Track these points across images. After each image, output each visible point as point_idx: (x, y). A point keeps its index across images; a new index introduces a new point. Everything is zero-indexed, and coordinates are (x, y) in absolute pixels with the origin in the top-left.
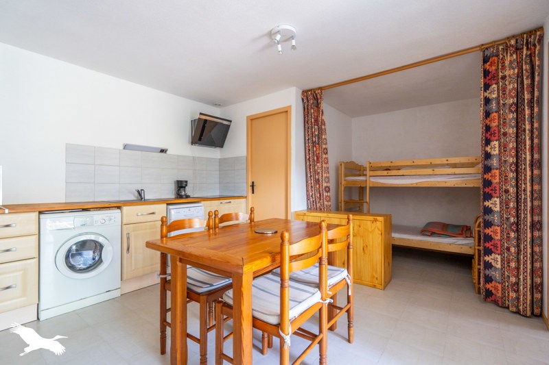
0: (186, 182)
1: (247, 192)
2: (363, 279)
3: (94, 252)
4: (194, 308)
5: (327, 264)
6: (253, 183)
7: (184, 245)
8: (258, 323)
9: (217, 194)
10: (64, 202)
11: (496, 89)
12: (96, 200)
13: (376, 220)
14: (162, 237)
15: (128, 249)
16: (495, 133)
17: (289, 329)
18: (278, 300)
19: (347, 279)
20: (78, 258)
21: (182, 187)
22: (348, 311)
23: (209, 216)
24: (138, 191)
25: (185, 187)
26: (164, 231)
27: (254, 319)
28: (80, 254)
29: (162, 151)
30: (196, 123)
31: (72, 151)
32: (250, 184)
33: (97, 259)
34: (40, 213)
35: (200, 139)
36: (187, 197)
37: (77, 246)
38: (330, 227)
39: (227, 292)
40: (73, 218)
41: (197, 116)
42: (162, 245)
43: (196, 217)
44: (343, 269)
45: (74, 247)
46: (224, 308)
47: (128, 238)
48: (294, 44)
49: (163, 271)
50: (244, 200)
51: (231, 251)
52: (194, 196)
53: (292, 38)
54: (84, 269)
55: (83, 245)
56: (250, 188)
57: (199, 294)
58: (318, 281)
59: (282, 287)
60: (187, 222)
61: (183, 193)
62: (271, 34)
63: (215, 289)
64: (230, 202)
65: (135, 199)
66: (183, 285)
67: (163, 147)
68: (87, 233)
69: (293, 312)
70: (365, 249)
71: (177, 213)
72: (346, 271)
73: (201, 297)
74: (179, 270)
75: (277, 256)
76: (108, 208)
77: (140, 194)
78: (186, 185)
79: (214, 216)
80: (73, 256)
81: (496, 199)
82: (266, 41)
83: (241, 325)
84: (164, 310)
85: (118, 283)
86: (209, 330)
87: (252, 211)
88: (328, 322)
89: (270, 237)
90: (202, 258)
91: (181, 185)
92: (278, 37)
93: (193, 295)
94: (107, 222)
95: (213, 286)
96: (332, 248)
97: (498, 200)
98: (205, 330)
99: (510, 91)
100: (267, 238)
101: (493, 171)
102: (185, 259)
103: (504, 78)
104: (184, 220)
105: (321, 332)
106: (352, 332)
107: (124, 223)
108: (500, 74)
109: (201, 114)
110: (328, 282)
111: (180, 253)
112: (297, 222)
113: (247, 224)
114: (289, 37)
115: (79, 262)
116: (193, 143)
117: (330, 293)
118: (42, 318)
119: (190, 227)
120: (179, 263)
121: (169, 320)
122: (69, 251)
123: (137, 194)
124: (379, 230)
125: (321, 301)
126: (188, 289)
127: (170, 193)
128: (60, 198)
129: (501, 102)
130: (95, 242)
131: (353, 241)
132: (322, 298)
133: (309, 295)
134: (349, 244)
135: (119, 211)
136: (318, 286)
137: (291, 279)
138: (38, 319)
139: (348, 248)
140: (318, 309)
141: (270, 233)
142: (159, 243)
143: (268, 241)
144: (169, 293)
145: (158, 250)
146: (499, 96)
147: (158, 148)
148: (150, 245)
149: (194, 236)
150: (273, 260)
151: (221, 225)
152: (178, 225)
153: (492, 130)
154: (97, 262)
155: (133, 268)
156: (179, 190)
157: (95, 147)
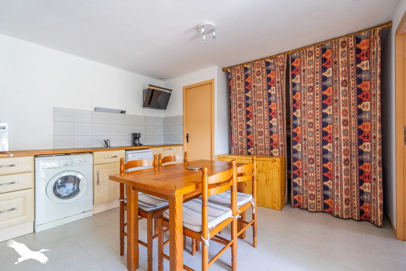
0: (140, 134)
1: (184, 141)
2: (266, 203)
3: (74, 185)
4: (143, 223)
5: (236, 191)
6: (188, 135)
7: (136, 177)
8: (187, 232)
9: (162, 143)
10: (52, 148)
11: (299, 78)
12: (75, 148)
13: (275, 161)
14: (121, 172)
15: (98, 182)
16: (298, 104)
17: (208, 236)
18: (200, 216)
19: (252, 202)
20: (62, 189)
21: (136, 138)
22: (253, 225)
23: (155, 158)
24: (105, 141)
25: (138, 138)
26: (123, 168)
27: (184, 228)
28: (64, 186)
29: (122, 112)
30: (146, 92)
31: (58, 112)
32: (185, 135)
33: (76, 189)
34: (35, 156)
35: (149, 104)
36: (141, 145)
37: (61, 180)
38: (238, 165)
39: (166, 211)
40: (58, 160)
41: (147, 87)
42: (120, 178)
43: (146, 159)
44: (249, 195)
45: (59, 181)
46: (164, 221)
47: (98, 174)
48: (214, 35)
49: (122, 197)
50: (181, 147)
51: (168, 181)
52: (146, 144)
53: (213, 30)
54: (67, 196)
55: (66, 179)
56: (186, 139)
57: (146, 212)
58: (230, 203)
59: (203, 206)
60: (138, 162)
61: (137, 142)
62: (198, 28)
63: (158, 209)
64: (171, 149)
65: (103, 147)
66: (135, 206)
67: (123, 109)
68: (68, 171)
69: (211, 224)
70: (267, 181)
71: (132, 156)
72: (251, 196)
73: (148, 215)
74: (133, 195)
75: (200, 184)
76: (84, 153)
77: (106, 143)
78: (140, 137)
79: (158, 158)
80: (59, 187)
81: (299, 144)
82: (195, 33)
83: (175, 232)
84: (122, 225)
85: (91, 207)
86: (153, 237)
87: (185, 154)
88: (238, 232)
89: (197, 172)
90: (148, 186)
91: (136, 137)
92: (203, 30)
93: (142, 213)
94: (83, 163)
95: (156, 206)
96: (240, 179)
97: (300, 145)
98: (151, 237)
99: (309, 79)
100: (195, 173)
101: (298, 127)
102: (137, 187)
103: (304, 70)
104: (136, 161)
105: (232, 238)
106: (256, 240)
107: (95, 163)
108: (302, 68)
109: (150, 85)
110: (238, 204)
111: (132, 182)
112: (218, 162)
113: (182, 163)
114: (211, 30)
115: (63, 191)
116: (144, 106)
117: (239, 211)
118: (37, 231)
119: (141, 166)
120: (132, 191)
121: (126, 231)
122: (56, 183)
123: (104, 143)
124: (277, 167)
125: (232, 217)
126: (139, 209)
127: (128, 143)
128: (50, 146)
129: (303, 85)
130: (75, 177)
131: (256, 175)
132: (233, 215)
133: (223, 212)
134: (253, 177)
135: (91, 155)
136: (231, 206)
137: (210, 201)
138: (34, 231)
139: (253, 180)
140: (230, 222)
141: (197, 169)
142: (119, 176)
143: (195, 175)
144: (126, 212)
145: (118, 181)
146: (301, 82)
147: (119, 110)
148: (112, 178)
149: (144, 171)
150: (197, 187)
151: (163, 165)
152: (133, 164)
153: (297, 102)
154: (76, 192)
155: (102, 196)
156: (134, 140)
157: (74, 110)
